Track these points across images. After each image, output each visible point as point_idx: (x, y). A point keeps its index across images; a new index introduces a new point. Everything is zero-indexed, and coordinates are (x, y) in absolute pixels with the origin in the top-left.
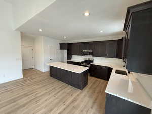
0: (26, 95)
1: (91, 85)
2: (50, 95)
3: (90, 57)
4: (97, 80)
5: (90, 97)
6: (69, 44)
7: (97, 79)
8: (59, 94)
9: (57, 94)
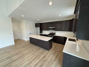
0: (17, 54)
1: (54, 48)
3: (53, 32)
4: (57, 45)
6: (40, 24)
8: (36, 53)
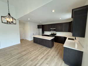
0: (25, 51)
1: (55, 46)
2: (36, 51)
5: (56, 51)
6: (42, 25)
7: (58, 43)
8: (40, 50)
9: (39, 50)
